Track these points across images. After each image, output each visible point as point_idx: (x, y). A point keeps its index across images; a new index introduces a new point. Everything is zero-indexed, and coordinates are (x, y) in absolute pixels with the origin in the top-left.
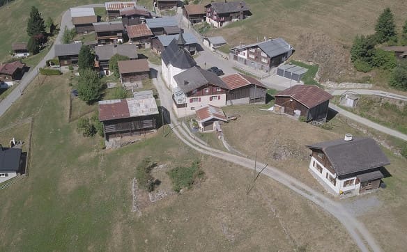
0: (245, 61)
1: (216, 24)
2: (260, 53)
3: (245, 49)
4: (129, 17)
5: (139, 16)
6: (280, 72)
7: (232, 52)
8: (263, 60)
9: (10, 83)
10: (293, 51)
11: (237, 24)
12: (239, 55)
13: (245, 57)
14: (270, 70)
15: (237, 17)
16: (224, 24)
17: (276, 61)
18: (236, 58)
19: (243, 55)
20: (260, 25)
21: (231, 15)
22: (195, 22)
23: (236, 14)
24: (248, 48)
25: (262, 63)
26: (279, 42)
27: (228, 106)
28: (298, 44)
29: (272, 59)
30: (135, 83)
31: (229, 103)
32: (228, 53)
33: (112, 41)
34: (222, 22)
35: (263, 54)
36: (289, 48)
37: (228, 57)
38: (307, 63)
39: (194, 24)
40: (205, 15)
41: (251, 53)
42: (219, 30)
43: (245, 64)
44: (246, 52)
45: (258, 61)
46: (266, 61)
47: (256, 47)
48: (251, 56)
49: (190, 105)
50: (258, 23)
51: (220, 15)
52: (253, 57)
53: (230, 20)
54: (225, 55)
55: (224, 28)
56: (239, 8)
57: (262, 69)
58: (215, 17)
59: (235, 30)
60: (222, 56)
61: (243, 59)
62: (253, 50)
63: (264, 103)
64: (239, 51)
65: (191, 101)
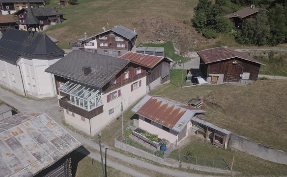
0: (96, 51)
2: (114, 39)
3: (93, 39)
7: (76, 46)
8: (119, 46)
10: (136, 36)
12: (86, 47)
15: (54, 22)
16: (44, 28)
19: (91, 46)
21: (49, 19)
25: (118, 49)
34: (42, 26)
35: (117, 39)
38: (157, 43)
41: (102, 41)
44: (95, 41)
45: (112, 48)
46: (123, 46)
48: (102, 45)
52: (106, 45)
53: (49, 24)
56: (54, 13)
61: (92, 49)
62: (105, 38)
65: (109, 99)
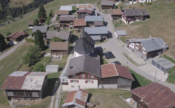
0: (133, 50)
1: (125, 22)
2: (141, 47)
3: (133, 43)
4: (81, 13)
5: (86, 13)
6: (154, 63)
7: (127, 43)
8: (143, 52)
9: (15, 43)
10: (168, 48)
11: (138, 23)
12: (130, 45)
13: (133, 47)
14: (147, 60)
15: (139, 19)
16: (130, 23)
17: (152, 54)
18: (128, 46)
19: (132, 46)
20: (151, 26)
21: (135, 17)
22: (115, 19)
23: (139, 17)
24: (135, 43)
25: (143, 54)
26: (158, 40)
27: (100, 89)
28: (172, 44)
29: (149, 53)
30: (58, 56)
31: (100, 86)
32: (124, 42)
33: (68, 26)
34: (129, 21)
35: (143, 48)
36: (164, 46)
37: (124, 45)
39: (115, 20)
40: (122, 15)
41: (137, 46)
42: (126, 26)
43: (133, 52)
44: (134, 44)
45: (140, 52)
46: (145, 53)
47: (139, 43)
48: (136, 48)
49: (70, 84)
50: (151, 24)
51: (128, 17)
52: (138, 49)
53: (135, 20)
54: (123, 43)
55: (130, 25)
56: (141, 14)
57: (142, 58)
58: (125, 18)
59: (136, 27)
60: (121, 43)
61: (132, 48)
62: (138, 44)
63: (130, 89)
64: (130, 43)
65: (72, 81)
